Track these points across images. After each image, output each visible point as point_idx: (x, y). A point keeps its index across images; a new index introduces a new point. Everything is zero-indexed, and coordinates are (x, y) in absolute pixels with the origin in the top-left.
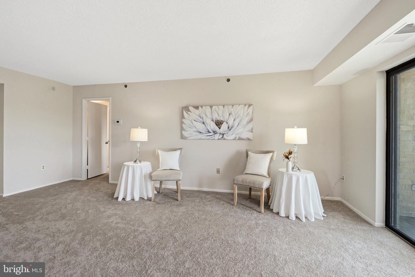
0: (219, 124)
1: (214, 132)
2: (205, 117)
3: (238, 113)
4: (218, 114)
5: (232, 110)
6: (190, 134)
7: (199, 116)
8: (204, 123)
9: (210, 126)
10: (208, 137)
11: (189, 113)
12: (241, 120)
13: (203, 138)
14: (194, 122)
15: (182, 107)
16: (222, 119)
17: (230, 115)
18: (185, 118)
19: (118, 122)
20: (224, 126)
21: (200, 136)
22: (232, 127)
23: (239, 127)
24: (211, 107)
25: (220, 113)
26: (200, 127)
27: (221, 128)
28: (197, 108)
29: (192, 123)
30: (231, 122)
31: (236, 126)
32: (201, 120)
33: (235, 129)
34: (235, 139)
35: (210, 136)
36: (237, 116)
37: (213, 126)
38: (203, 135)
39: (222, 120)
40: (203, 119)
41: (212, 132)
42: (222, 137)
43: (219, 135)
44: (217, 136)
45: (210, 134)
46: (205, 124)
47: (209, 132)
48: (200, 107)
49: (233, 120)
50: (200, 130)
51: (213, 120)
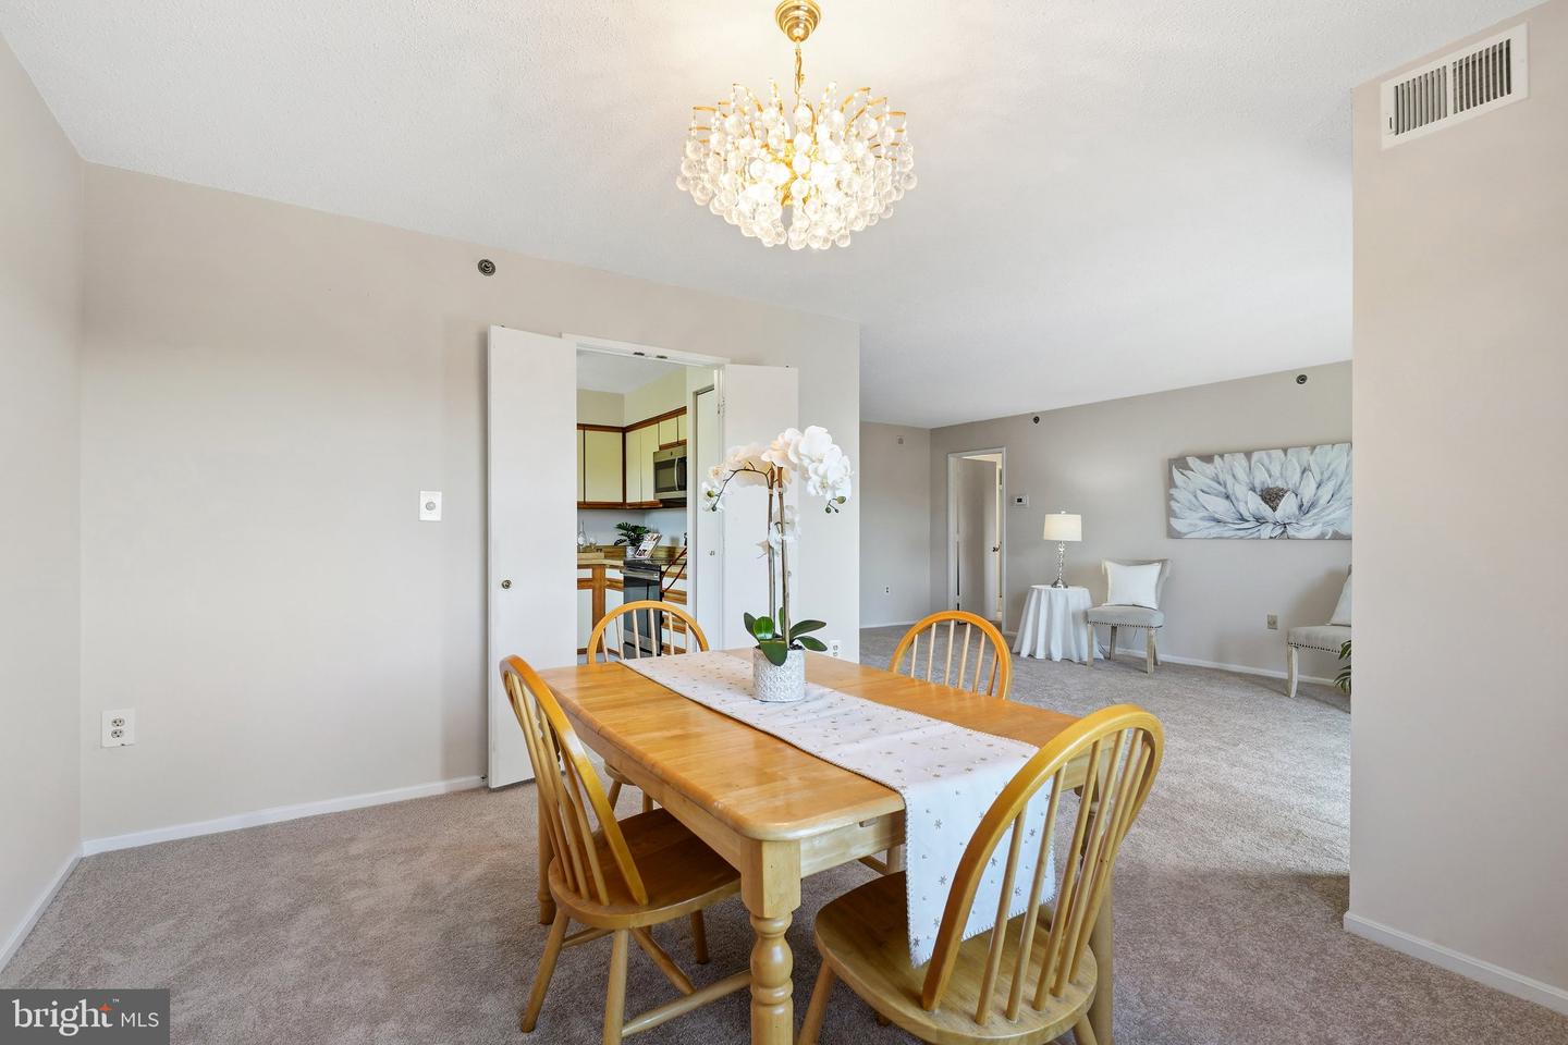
0: (1271, 497)
1: (1257, 520)
2: (1230, 481)
3: (1329, 465)
4: (1268, 471)
5: (1311, 458)
6: (1191, 525)
7: (1213, 479)
8: (1228, 497)
9: (1246, 503)
10: (1241, 533)
11: (1186, 472)
12: (1340, 486)
13: (1227, 534)
14: (1200, 494)
15: (1170, 460)
16: (1280, 484)
17: (1303, 472)
18: (1176, 487)
19: (1020, 500)
20: (1287, 506)
21: (1217, 530)
22: (1313, 505)
23: (1335, 504)
24: (1248, 454)
25: (1276, 470)
26: (1219, 506)
27: (1279, 508)
28: (1207, 458)
29: (1196, 497)
30: (1308, 492)
31: (1323, 501)
32: (1221, 489)
33: (1323, 510)
34: (1321, 537)
35: (1246, 531)
36: (1326, 475)
37: (1254, 504)
38: (1225, 528)
39: (1281, 487)
40: (1225, 487)
41: (1251, 519)
42: (1283, 532)
43: (1272, 526)
44: (1266, 531)
45: (1246, 525)
46: (1233, 498)
47: (1243, 520)
48: (1217, 458)
49: (1314, 486)
50: (1216, 516)
51: (1253, 489)
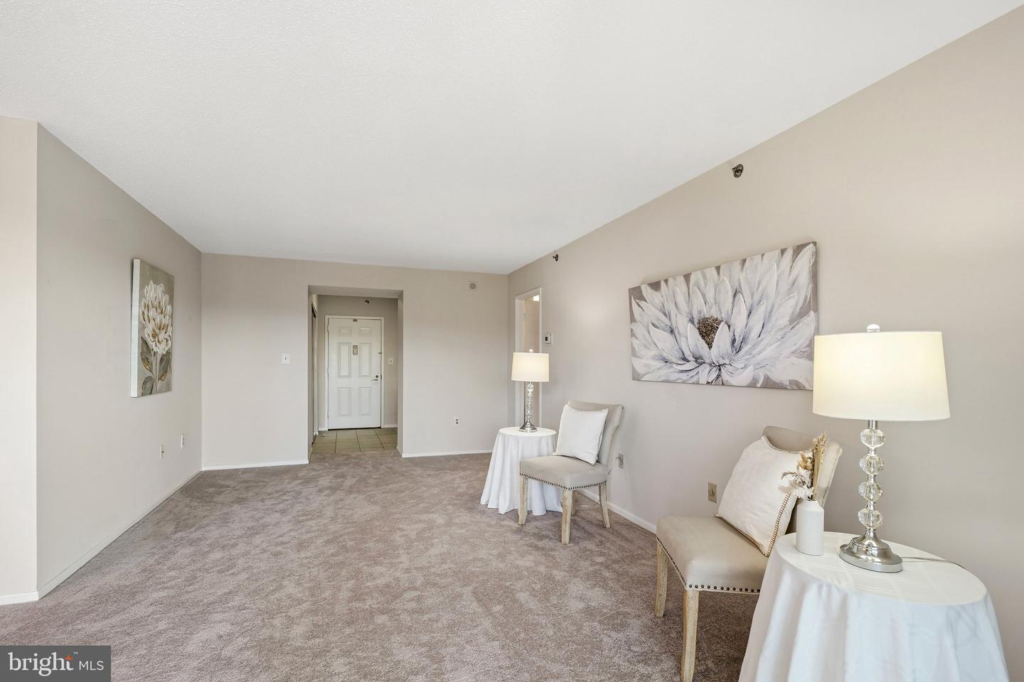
0: (707, 329)
1: (696, 359)
2: (673, 312)
3: (759, 283)
4: (704, 296)
5: (742, 276)
6: (646, 365)
7: (661, 311)
8: (672, 331)
9: (687, 339)
10: (684, 376)
11: (641, 303)
12: (771, 312)
13: (674, 376)
14: (650, 325)
15: (629, 289)
16: (714, 313)
17: (735, 296)
18: (635, 321)
19: (546, 339)
20: (722, 337)
21: (666, 372)
22: (744, 340)
23: (767, 338)
24: (687, 277)
25: (710, 295)
26: (664, 341)
27: (714, 344)
28: (656, 285)
29: (649, 332)
30: (739, 323)
31: (754, 334)
32: (666, 320)
33: (754, 346)
34: (752, 385)
35: (687, 374)
36: (756, 298)
37: (692, 339)
38: (672, 370)
39: (715, 316)
40: (670, 319)
41: (691, 358)
42: (719, 376)
43: (708, 368)
44: (705, 374)
45: (687, 366)
46: (676, 332)
47: (685, 359)
48: (663, 284)
49: (745, 313)
50: (665, 355)
51: (692, 321)
